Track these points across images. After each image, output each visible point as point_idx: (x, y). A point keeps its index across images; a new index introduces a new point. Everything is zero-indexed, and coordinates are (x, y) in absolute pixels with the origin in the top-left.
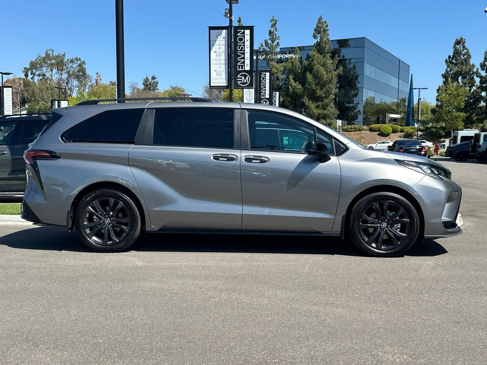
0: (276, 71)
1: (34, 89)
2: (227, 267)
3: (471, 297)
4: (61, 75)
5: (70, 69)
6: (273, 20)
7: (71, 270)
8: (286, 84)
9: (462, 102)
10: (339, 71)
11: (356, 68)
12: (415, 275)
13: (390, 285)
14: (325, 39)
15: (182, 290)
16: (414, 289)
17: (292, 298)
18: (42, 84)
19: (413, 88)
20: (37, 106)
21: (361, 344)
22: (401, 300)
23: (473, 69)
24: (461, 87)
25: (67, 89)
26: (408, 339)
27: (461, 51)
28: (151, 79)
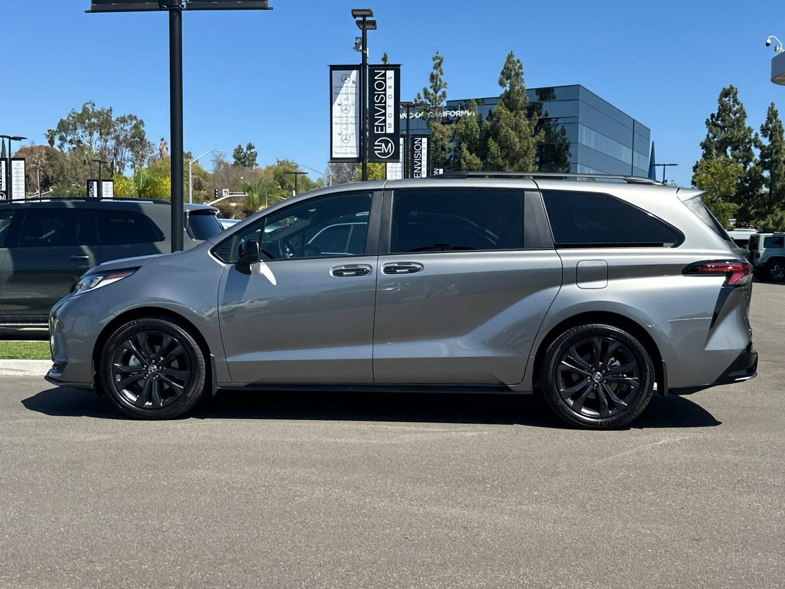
0: (441, 136)
1: (63, 164)
2: (331, 445)
3: (723, 497)
4: (106, 142)
5: (120, 133)
6: (437, 58)
7: (75, 450)
8: (456, 157)
9: (733, 186)
10: (540, 138)
11: (566, 133)
12: (635, 460)
13: (592, 477)
14: (517, 88)
15: (250, 482)
16: (631, 483)
17: (429, 496)
18: (76, 156)
19: (656, 163)
20: (67, 190)
21: (532, 576)
22: (608, 501)
23: (750, 135)
24: (731, 162)
25: (115, 164)
26: (611, 568)
27: (730, 107)
28: (246, 149)
